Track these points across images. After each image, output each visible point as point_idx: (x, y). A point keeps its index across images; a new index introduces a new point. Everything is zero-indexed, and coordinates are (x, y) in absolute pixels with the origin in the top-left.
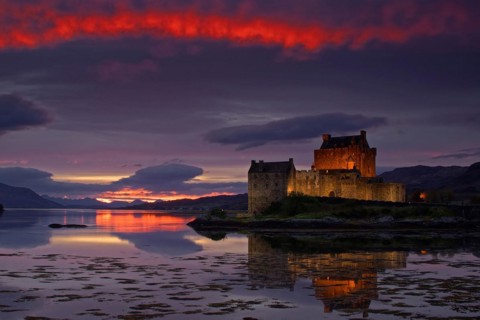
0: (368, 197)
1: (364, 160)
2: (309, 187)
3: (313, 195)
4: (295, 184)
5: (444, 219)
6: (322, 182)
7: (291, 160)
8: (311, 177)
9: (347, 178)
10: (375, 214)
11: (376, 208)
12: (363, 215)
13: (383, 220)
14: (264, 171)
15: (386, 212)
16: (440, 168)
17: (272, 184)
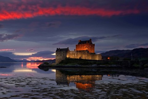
0: (90, 59)
1: (91, 48)
2: (73, 56)
3: (74, 58)
4: (69, 55)
5: (113, 66)
6: (77, 54)
7: (68, 48)
8: (74, 53)
9: (84, 53)
10: (91, 64)
11: (92, 62)
12: (88, 64)
13: (93, 65)
14: (60, 51)
15: (95, 63)
16: (123, 50)
17: (62, 55)
